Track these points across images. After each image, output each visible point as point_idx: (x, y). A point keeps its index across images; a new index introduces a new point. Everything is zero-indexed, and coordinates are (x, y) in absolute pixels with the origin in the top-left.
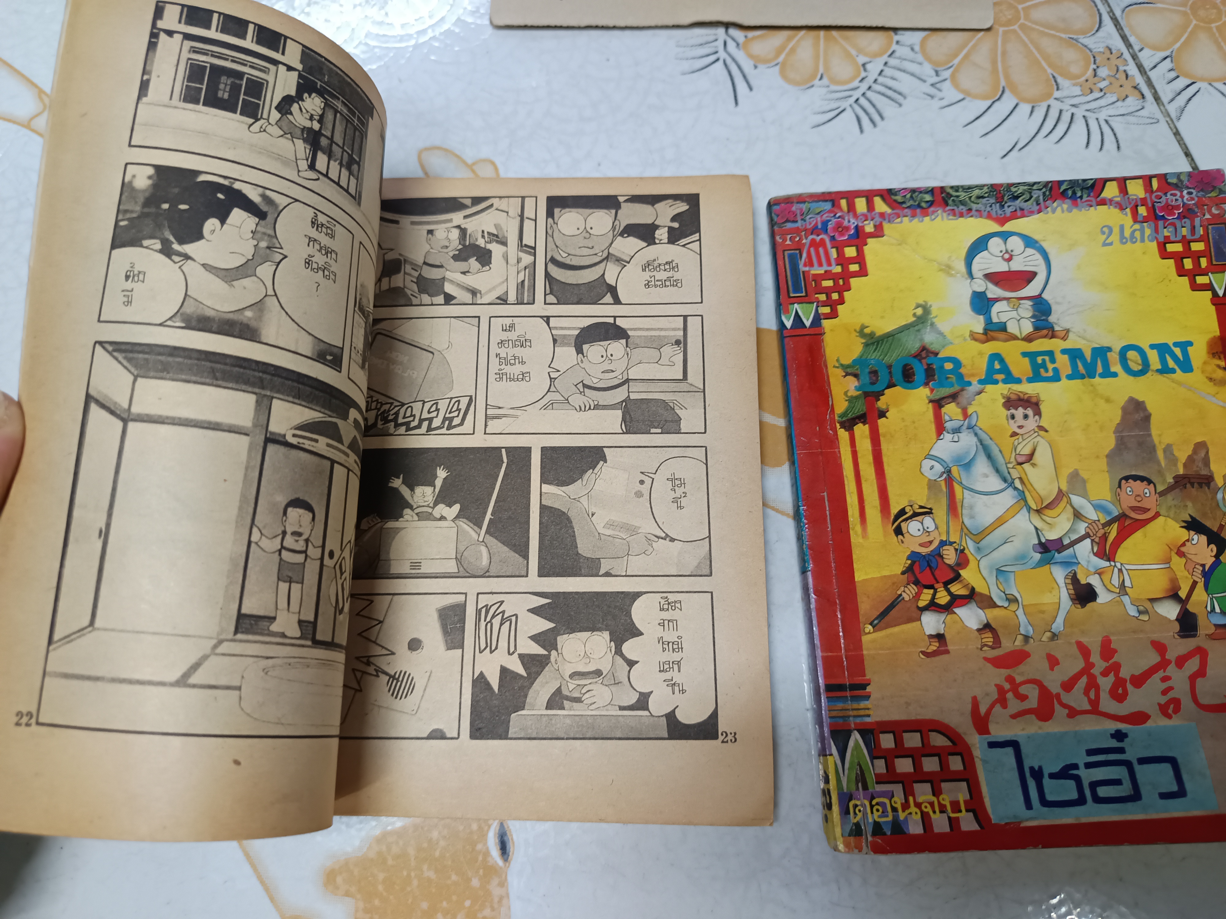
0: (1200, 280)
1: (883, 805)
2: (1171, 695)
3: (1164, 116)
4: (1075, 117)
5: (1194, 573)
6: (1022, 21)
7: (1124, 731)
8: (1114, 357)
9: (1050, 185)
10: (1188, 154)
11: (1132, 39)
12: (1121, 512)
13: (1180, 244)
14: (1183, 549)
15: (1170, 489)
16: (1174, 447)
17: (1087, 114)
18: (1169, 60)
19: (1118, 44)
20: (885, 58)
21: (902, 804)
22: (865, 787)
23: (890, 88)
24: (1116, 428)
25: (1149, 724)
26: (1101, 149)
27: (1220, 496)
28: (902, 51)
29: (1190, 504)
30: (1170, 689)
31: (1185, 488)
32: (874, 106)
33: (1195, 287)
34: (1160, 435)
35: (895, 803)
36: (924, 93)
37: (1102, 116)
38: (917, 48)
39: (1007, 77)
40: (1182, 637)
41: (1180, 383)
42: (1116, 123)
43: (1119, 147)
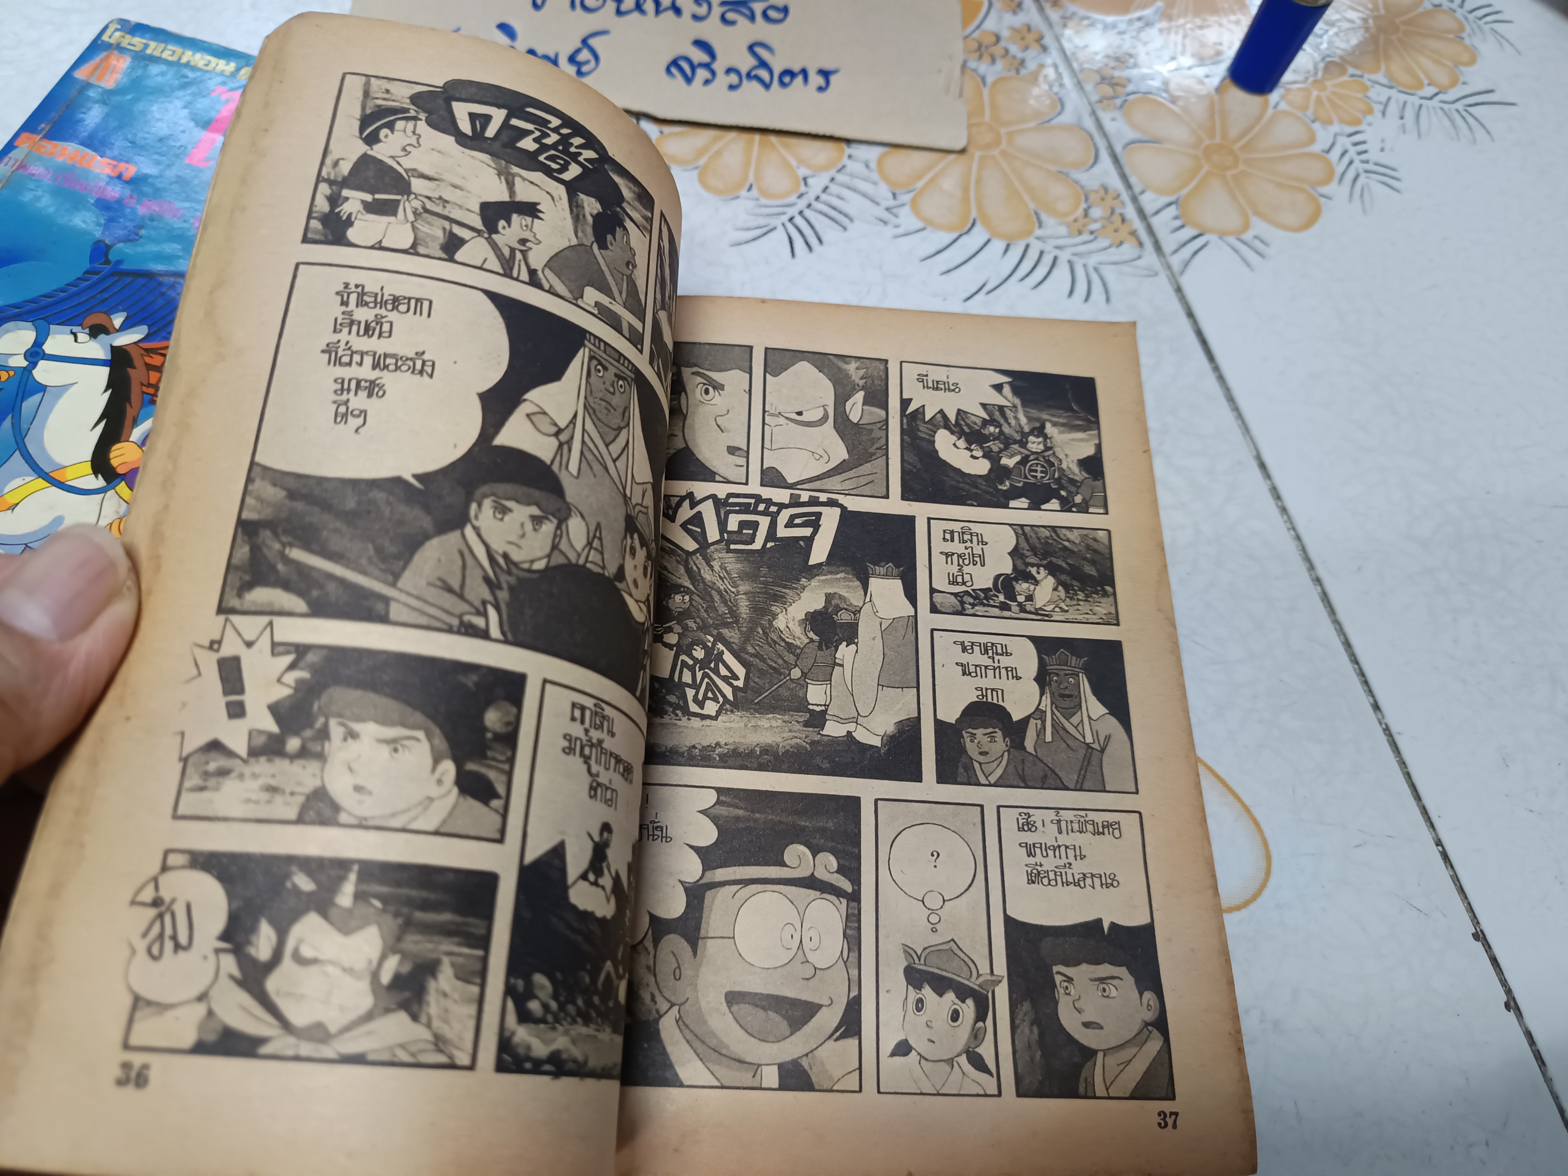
3: (1165, 270)
4: (1059, 261)
6: (1003, 146)
10: (1190, 314)
11: (1133, 180)
17: (1074, 258)
18: (1173, 207)
19: (1115, 183)
20: (832, 172)
23: (835, 209)
26: (1087, 299)
28: (852, 166)
32: (812, 227)
36: (877, 218)
37: (1092, 261)
38: (873, 165)
39: (980, 207)
42: (1109, 274)
43: (1108, 300)
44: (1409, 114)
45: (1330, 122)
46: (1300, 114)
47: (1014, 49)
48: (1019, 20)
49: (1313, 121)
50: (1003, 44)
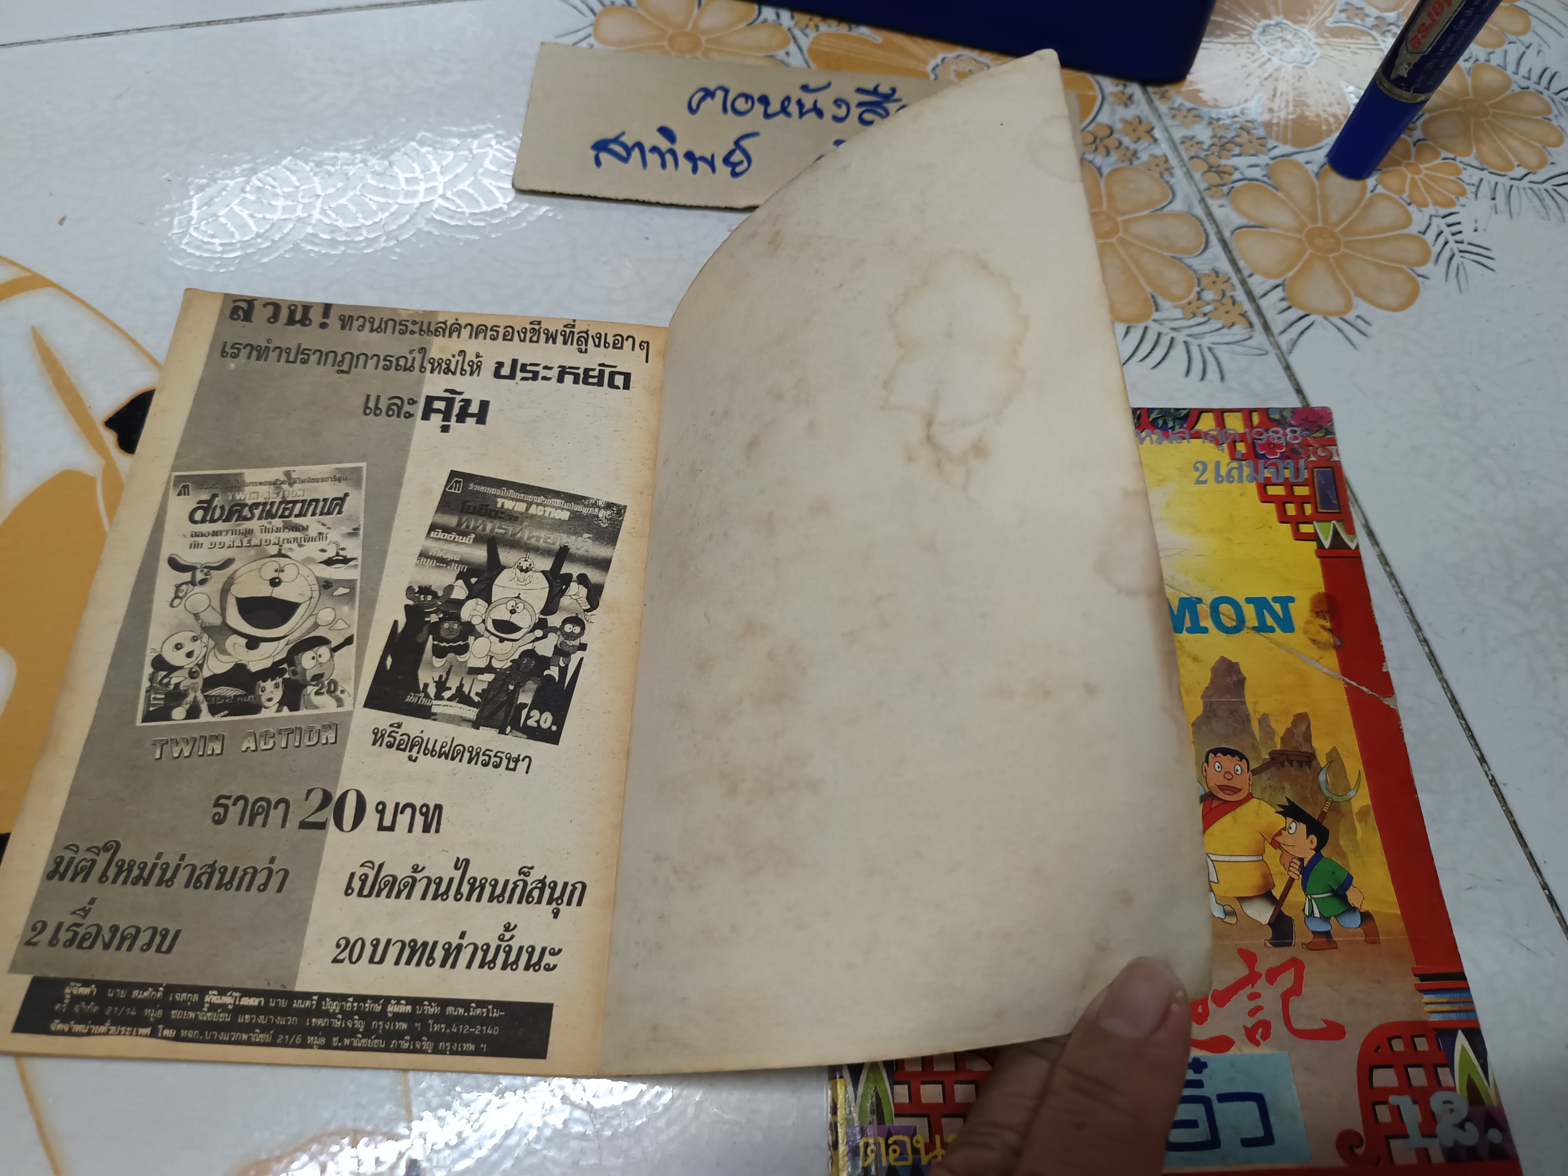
0: (1305, 528)
1: (901, 1144)
2: (1260, 1016)
3: (1274, 349)
4: (1176, 342)
5: (1291, 869)
6: (1120, 234)
7: (1203, 1060)
8: (1204, 609)
9: (1139, 412)
10: (1299, 391)
11: (1241, 264)
12: (1207, 791)
13: (1282, 487)
14: (1279, 839)
15: (1265, 767)
16: (1271, 718)
17: (1189, 339)
18: (1280, 289)
19: (1225, 266)
21: (926, 1144)
22: (881, 1120)
24: (1204, 692)
25: (1233, 1052)
26: (1202, 379)
27: (1322, 777)
29: (1287, 786)
30: (1259, 1008)
31: (1283, 766)
33: (1299, 536)
34: (1255, 703)
35: (917, 1142)
37: (1206, 342)
40: (1275, 945)
41: (1279, 645)
42: (1221, 351)
43: (1222, 378)
44: (1501, 195)
45: (1426, 205)
46: (1397, 197)
47: (1126, 141)
48: (1130, 113)
49: (1409, 204)
50: (1116, 136)
